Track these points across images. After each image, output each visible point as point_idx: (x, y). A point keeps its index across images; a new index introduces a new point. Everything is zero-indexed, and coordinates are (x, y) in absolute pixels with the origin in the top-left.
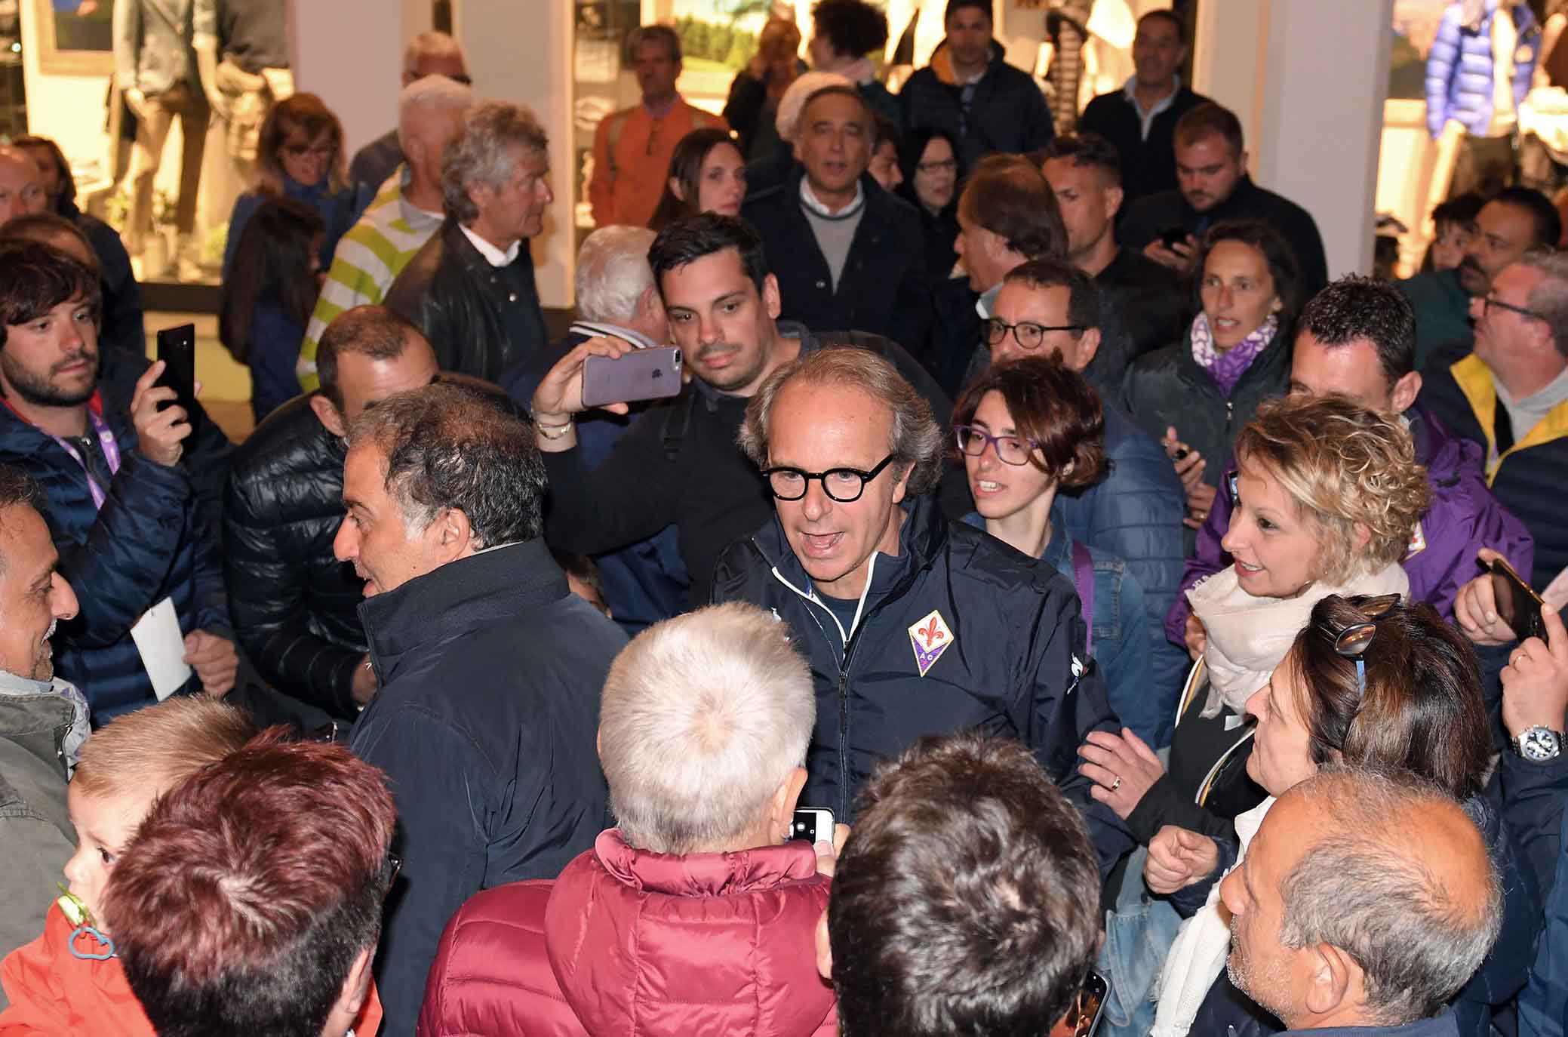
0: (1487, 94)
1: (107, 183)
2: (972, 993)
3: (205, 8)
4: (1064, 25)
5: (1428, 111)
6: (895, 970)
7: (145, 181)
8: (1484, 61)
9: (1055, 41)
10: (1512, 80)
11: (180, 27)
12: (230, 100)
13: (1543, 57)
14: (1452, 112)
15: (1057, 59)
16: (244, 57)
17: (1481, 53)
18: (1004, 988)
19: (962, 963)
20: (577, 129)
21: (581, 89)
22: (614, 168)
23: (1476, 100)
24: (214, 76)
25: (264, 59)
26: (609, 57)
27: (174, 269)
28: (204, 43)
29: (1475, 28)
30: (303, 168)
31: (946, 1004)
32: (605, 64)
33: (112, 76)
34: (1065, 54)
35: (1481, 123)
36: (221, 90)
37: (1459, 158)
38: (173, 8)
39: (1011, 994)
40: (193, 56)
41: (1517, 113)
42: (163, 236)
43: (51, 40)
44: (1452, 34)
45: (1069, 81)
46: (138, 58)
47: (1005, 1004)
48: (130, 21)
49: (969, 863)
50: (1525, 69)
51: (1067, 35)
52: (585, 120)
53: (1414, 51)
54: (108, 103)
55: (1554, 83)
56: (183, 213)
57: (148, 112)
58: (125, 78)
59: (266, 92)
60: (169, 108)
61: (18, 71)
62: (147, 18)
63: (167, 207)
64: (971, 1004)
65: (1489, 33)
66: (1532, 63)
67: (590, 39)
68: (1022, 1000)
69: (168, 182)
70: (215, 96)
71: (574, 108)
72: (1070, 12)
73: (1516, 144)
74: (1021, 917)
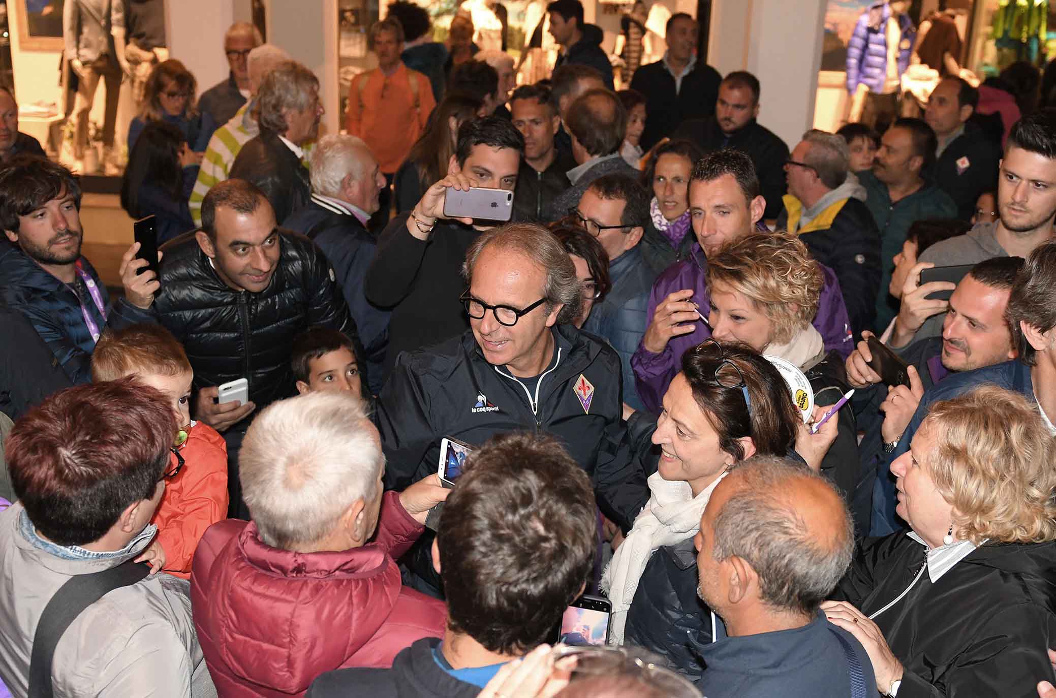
0: (883, 68)
1: (61, 116)
2: (516, 583)
3: (118, 11)
4: (632, 24)
5: (848, 78)
6: (473, 570)
7: (84, 115)
8: (881, 48)
9: (626, 34)
10: (897, 59)
11: (103, 23)
12: (134, 66)
13: (916, 47)
14: (862, 79)
15: (627, 45)
16: (142, 40)
17: (879, 44)
18: (535, 580)
19: (511, 566)
20: (341, 85)
21: (343, 61)
22: (361, 106)
23: (876, 71)
24: (123, 52)
25: (154, 42)
26: (361, 42)
27: (102, 167)
28: (118, 32)
29: (876, 28)
30: (172, 106)
31: (501, 590)
32: (358, 46)
33: (63, 52)
34: (632, 42)
35: (878, 85)
36: (128, 61)
37: (865, 107)
38: (99, 10)
39: (538, 583)
40: (111, 40)
41: (900, 79)
42: (95, 148)
43: (26, 31)
44: (862, 31)
45: (635, 58)
46: (78, 41)
47: (535, 589)
48: (73, 19)
49: (514, 508)
50: (905, 53)
51: (633, 30)
52: (346, 80)
53: (841, 42)
54: (61, 68)
55: (922, 62)
56: (107, 134)
57: (85, 74)
58: (71, 53)
59: (154, 61)
60: (97, 71)
61: (7, 49)
62: (83, 17)
63: (97, 131)
64: (515, 590)
65: (885, 32)
66: (910, 50)
67: (349, 31)
68: (546, 587)
69: (97, 115)
70: (125, 64)
71: (339, 73)
72: (636, 16)
73: (899, 98)
74: (546, 539)
